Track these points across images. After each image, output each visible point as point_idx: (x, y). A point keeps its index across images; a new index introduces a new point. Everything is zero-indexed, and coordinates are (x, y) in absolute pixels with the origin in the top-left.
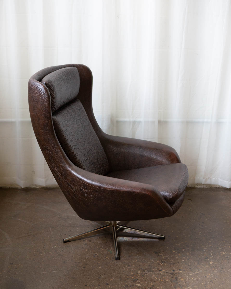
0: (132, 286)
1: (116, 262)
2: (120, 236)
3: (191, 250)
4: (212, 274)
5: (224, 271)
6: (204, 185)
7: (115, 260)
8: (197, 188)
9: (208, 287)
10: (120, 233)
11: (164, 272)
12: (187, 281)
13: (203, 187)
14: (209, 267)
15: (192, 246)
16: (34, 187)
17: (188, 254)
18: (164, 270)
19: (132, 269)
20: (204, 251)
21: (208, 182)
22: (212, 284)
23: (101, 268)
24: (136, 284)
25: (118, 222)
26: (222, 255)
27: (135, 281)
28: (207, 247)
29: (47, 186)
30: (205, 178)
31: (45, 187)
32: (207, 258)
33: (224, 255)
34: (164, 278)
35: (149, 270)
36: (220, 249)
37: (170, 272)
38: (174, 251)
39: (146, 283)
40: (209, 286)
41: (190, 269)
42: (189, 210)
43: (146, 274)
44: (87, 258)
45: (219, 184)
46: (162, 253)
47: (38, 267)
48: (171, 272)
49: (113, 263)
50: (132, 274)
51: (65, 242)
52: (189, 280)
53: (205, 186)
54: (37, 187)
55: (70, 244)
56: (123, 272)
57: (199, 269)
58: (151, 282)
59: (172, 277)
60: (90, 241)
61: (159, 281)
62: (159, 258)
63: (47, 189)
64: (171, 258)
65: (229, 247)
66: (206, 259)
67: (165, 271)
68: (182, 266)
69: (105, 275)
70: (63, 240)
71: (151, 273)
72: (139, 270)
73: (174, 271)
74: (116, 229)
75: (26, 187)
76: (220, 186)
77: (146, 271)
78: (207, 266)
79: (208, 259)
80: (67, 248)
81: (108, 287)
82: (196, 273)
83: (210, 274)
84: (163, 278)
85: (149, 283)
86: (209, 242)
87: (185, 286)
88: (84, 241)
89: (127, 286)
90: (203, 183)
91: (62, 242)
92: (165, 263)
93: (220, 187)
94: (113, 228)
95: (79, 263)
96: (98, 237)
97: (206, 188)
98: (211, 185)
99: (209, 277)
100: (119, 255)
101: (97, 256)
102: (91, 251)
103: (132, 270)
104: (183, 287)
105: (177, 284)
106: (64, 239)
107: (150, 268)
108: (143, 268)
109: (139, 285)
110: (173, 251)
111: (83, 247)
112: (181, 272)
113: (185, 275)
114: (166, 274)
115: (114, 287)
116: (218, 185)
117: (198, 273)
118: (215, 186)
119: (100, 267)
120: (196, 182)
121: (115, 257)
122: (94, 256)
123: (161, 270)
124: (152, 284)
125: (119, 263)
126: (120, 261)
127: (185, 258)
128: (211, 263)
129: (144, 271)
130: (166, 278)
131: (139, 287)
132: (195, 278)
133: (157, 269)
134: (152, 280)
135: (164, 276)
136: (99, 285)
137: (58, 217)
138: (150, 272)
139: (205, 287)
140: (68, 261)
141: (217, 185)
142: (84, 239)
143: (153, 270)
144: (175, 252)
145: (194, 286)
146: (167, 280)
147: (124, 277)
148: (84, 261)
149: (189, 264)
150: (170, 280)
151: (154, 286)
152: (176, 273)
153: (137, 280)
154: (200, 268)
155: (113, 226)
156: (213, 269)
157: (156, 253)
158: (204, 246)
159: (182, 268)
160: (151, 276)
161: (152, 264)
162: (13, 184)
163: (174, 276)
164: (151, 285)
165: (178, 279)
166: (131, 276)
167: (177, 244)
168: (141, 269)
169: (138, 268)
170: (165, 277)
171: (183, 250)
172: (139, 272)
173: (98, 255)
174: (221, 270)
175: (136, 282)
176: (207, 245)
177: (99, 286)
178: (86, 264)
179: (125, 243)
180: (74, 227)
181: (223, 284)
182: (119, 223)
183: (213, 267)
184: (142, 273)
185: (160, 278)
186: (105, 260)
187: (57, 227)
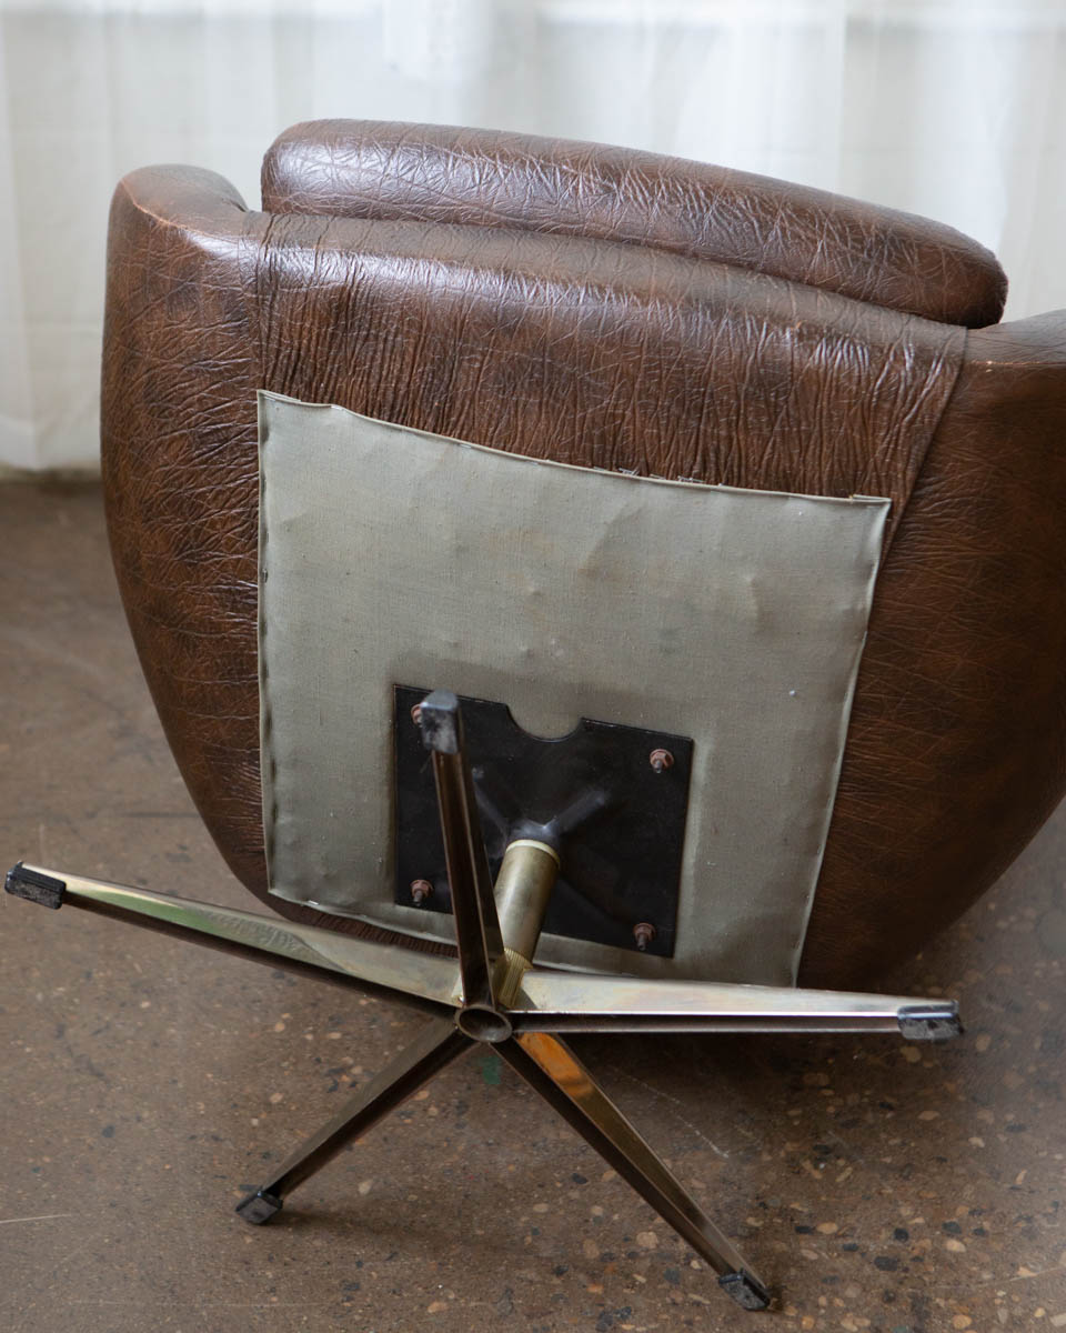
3: (1037, 1043)
11: (830, 1248)
17: (1013, 1081)
18: (835, 1228)
19: (597, 1211)
27: (607, 1325)
34: (830, 1302)
37: (872, 1247)
41: (1023, 1224)
43: (694, 1265)
44: (276, 1098)
46: (828, 1069)
48: (882, 1243)
49: (461, 1147)
50: (597, 1252)
52: (1016, 1323)
56: (529, 1239)
62: (799, 1112)
64: (889, 1115)
67: (838, 1235)
68: (968, 1191)
73: (901, 1234)
80: (145, 1005)
84: (822, 1301)
92: (841, 1162)
95: (216, 1139)
101: (353, 1085)
102: (309, 1037)
103: (597, 1219)
111: (257, 999)
112: (954, 1245)
113: (986, 1276)
114: (842, 1263)
122: (329, 1083)
123: (807, 1223)
127: (989, 1117)
130: (839, 1302)
134: (734, 1319)
135: (825, 1280)
140: (139, 1119)
144: (915, 1065)
146: (847, 1324)
147: (531, 1282)
148: (255, 1122)
149: (1020, 1180)
150: (867, 1322)
152: (916, 1260)
153: (624, 1319)
159: (963, 1210)
161: (746, 1168)
165: (928, 1314)
170: (836, 1294)
172: (648, 1238)
184: (666, 1246)
185: (801, 1305)
186: (408, 1121)
187: (91, 816)
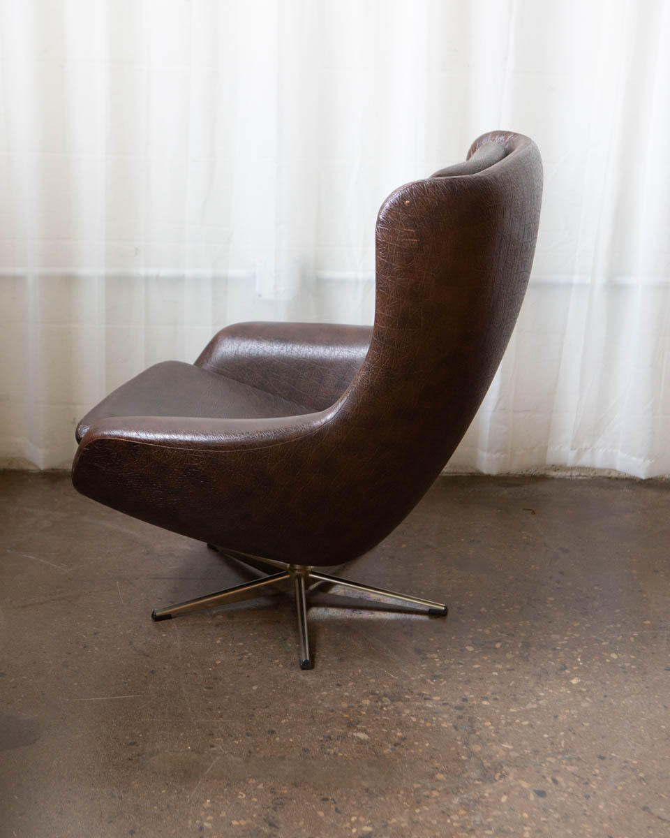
0: (344, 737)
1: (300, 674)
2: (319, 605)
3: (520, 645)
4: (574, 709)
5: (611, 704)
6: (572, 469)
7: (300, 669)
8: (553, 478)
9: (560, 744)
10: (319, 596)
11: (437, 704)
12: (500, 727)
13: (571, 476)
14: (569, 692)
15: (523, 635)
17: (509, 656)
18: (439, 698)
19: (347, 694)
20: (558, 648)
21: (585, 461)
22: (572, 738)
23: (258, 689)
24: (355, 734)
26: (608, 661)
27: (351, 725)
28: (566, 638)
30: (575, 449)
32: (566, 668)
33: (613, 662)
34: (437, 719)
35: (395, 698)
37: (453, 703)
38: (470, 649)
39: (384, 730)
40: (563, 743)
41: (512, 697)
42: (525, 538)
43: (385, 709)
44: (218, 662)
45: (618, 468)
46: (437, 653)
47: (76, 684)
48: (459, 702)
49: (293, 676)
50: (346, 705)
51: (157, 619)
52: (508, 724)
53: (575, 474)
55: (172, 625)
56: (320, 702)
57: (540, 696)
58: (399, 730)
59: (460, 717)
60: (231, 617)
61: (421, 725)
62: (425, 665)
64: (461, 666)
65: (632, 639)
66: (561, 670)
67: (440, 700)
68: (491, 688)
69: (266, 707)
70: (154, 612)
71: (400, 704)
72: (365, 696)
73: (465, 700)
74: (308, 584)
75: (53, 469)
76: (619, 473)
77: (387, 701)
78: (563, 690)
79: (567, 671)
80: (164, 635)
81: (274, 739)
82: (530, 706)
83: (569, 710)
84: (434, 718)
85: (393, 731)
86: (575, 625)
87: (494, 741)
88: (213, 616)
89: (329, 737)
90: (570, 463)
91: (151, 618)
92: (442, 680)
93: (622, 475)
94: (297, 581)
95: (195, 674)
97: (580, 478)
98: (593, 469)
99: (565, 717)
100: (312, 656)
101: (249, 658)
102: (230, 645)
103: (346, 696)
104: (489, 744)
105: (473, 736)
106: (156, 611)
107: (398, 693)
108: (377, 692)
109: (362, 736)
110: (467, 648)
111: (209, 634)
112: (485, 703)
113: (497, 711)
114: (441, 708)
115: (291, 740)
116: (615, 470)
117: (535, 706)
118: (605, 474)
119: (255, 688)
120: (551, 459)
121: (300, 661)
122: (239, 658)
123: (428, 696)
124: (399, 734)
125: (309, 678)
126: (312, 671)
127: (500, 667)
128: (574, 681)
129: (381, 700)
130: (440, 719)
131: (361, 742)
132: (525, 720)
133: (419, 694)
134: (400, 724)
135: (435, 713)
136: (248, 734)
137: (143, 551)
138: (394, 703)
139: (552, 744)
140: (164, 669)
141: (610, 471)
142: (214, 612)
143: (407, 696)
144: (472, 652)
145: (521, 741)
146: (444, 725)
147: (321, 714)
148: (210, 669)
149: (511, 684)
150: (451, 724)
151: (405, 738)
152: (470, 707)
153: (357, 724)
154: (542, 694)
155: (299, 577)
156: (579, 698)
157: (418, 651)
158: (558, 637)
159: (489, 693)
160: (398, 713)
161: (405, 682)
162: (14, 459)
163: (464, 713)
164: (396, 735)
165: (475, 722)
166: (341, 713)
167: (480, 630)
168: (374, 694)
169: (364, 691)
170: (439, 716)
171: (498, 645)
172: (367, 702)
173: (250, 654)
174: (602, 701)
175: (355, 727)
176: (568, 633)
177: (249, 738)
178: (216, 679)
179: (333, 624)
180: (187, 579)
181: (603, 737)
183: (580, 691)
184: (373, 703)
185: (426, 720)
186: (271, 669)
187: (137, 579)
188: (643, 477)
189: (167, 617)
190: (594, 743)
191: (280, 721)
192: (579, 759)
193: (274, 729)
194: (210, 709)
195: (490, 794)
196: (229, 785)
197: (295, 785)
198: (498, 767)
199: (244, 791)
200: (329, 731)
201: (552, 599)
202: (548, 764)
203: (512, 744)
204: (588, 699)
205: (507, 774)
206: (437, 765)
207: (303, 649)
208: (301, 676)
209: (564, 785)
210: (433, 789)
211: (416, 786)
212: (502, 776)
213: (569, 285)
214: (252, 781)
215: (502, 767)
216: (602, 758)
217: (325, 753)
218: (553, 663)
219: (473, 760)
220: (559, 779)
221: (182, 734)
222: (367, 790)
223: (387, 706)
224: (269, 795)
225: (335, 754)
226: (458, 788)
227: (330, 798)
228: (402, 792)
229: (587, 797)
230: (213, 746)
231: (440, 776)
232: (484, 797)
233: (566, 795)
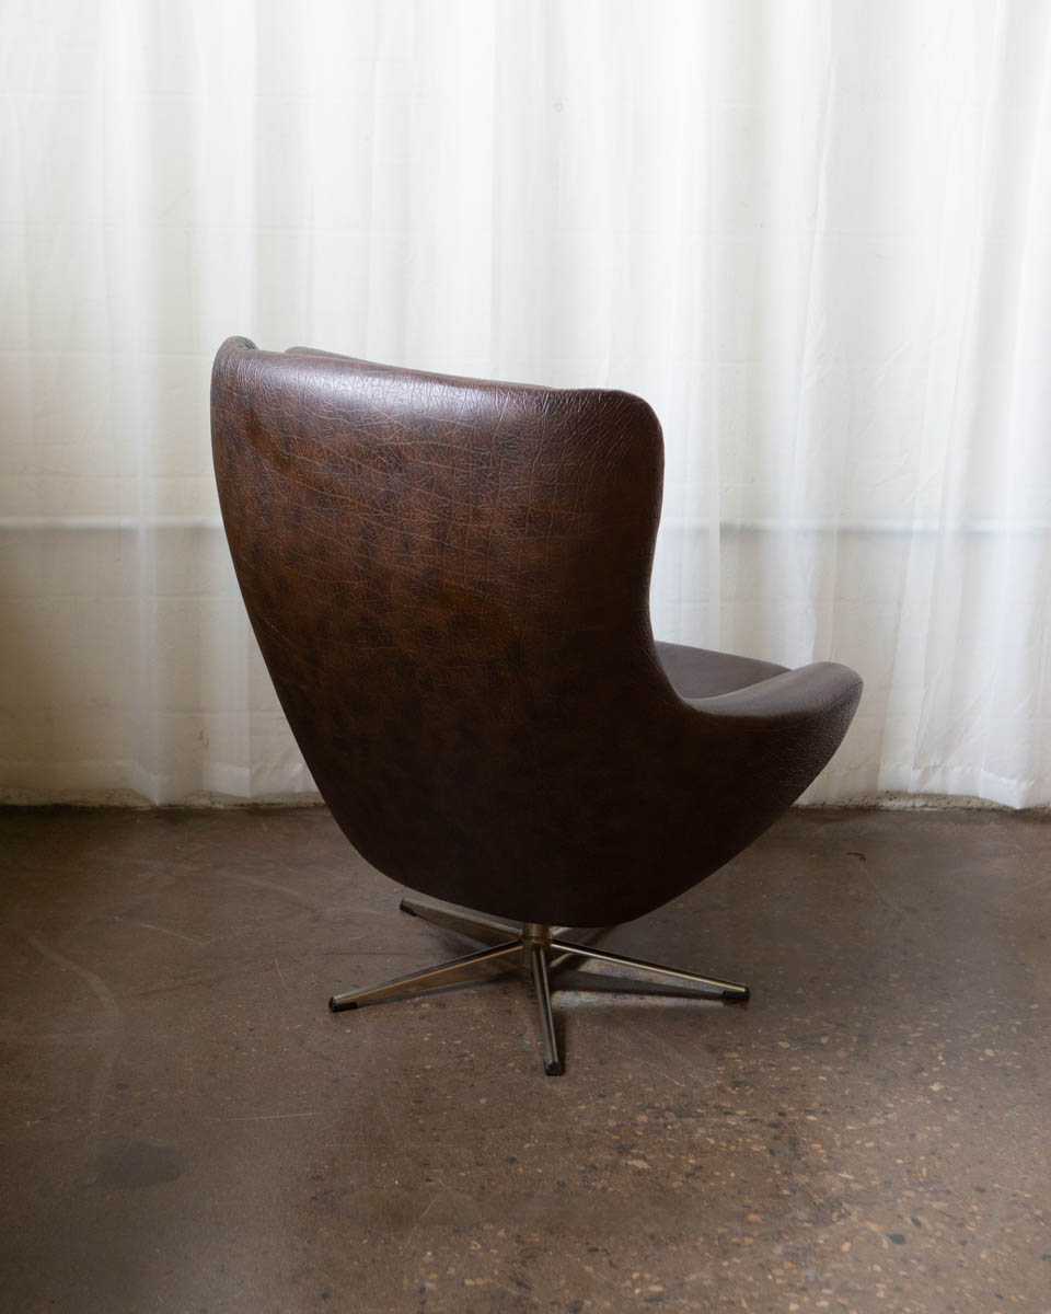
0: (614, 1166)
1: (547, 1083)
2: (565, 988)
3: (855, 1039)
4: (936, 1125)
5: (989, 1118)
6: (915, 796)
7: (544, 1075)
8: (888, 810)
9: (920, 1172)
10: (566, 976)
11: (743, 1121)
12: (833, 1150)
13: (913, 807)
14: (928, 1102)
15: (858, 1025)
16: (205, 802)
17: (841, 1054)
18: (745, 1112)
19: (613, 1108)
20: (910, 1043)
21: (934, 785)
22: (938, 1164)
23: (487, 1102)
24: (630, 1163)
25: (556, 931)
26: (981, 1059)
27: (623, 1150)
28: (920, 1029)
29: (259, 801)
30: (920, 767)
31: (250, 802)
32: (922, 1070)
33: (989, 1061)
34: (745, 1140)
35: (681, 1113)
36: (975, 1036)
37: (766, 1119)
38: (785, 1045)
39: (671, 1157)
40: (924, 1170)
41: (849, 1109)
42: (852, 893)
43: (669, 1127)
44: (428, 1067)
45: (981, 796)
46: (738, 1052)
47: (229, 1098)
48: (774, 1117)
49: (535, 1084)
50: (615, 1124)
51: (337, 1008)
52: (844, 1146)
53: (919, 803)
54: (217, 806)
55: (360, 1015)
56: (577, 1119)
57: (888, 1108)
58: (692, 1156)
59: (776, 1138)
60: (442, 1005)
61: (723, 1149)
62: (723, 1068)
63: (259, 813)
64: (773, 1069)
65: (1014, 1030)
66: (916, 1072)
67: (747, 1115)
68: (819, 1097)
69: (501, 1127)
70: (332, 999)
71: (691, 1121)
72: (642, 1110)
73: (782, 1114)
74: (549, 960)
75: (170, 806)
76: (983, 801)
77: (671, 1116)
78: (920, 1099)
79: (925, 1074)
80: (348, 1031)
81: (516, 1169)
82: (874, 1121)
83: (931, 1125)
84: (740, 1140)
85: (683, 1157)
86: (933, 1011)
87: (826, 1169)
88: (416, 1005)
89: (594, 1167)
90: (912, 788)
91: (327, 1008)
92: (748, 1087)
93: (986, 804)
94: (534, 953)
95: (397, 1083)
96: (473, 992)
97: (927, 809)
98: (945, 797)
99: (925, 1136)
100: (562, 1055)
101: (471, 1061)
102: (444, 1043)
103: (613, 1111)
104: (820, 1173)
105: (796, 1162)
106: (335, 998)
107: (686, 1106)
108: (657, 1105)
109: (640, 1164)
110: (780, 1043)
111: (413, 1029)
112: (812, 1118)
113: (829, 1129)
114: (750, 1126)
115: (540, 1171)
116: (977, 798)
117: (882, 1122)
118: (962, 804)
119: (483, 1101)
120: (885, 782)
121: (545, 1063)
122: (457, 1060)
123: (729, 1110)
124: (692, 1161)
125: (559, 1087)
126: (562, 1078)
127: (829, 1068)
128: (936, 1087)
129: (663, 1116)
130: (748, 1140)
131: (639, 1172)
132: (869, 1141)
133: (716, 1107)
134: (692, 1147)
135: (741, 1132)
136: (477, 1164)
137: (308, 916)
138: (683, 1120)
139: (909, 1172)
140: (352, 1076)
141: (970, 798)
142: (417, 999)
143: (699, 1110)
144: (788, 1049)
145: (865, 1169)
146: (754, 1148)
147: (580, 1135)
148: (418, 1076)
149: (847, 1092)
150: (765, 1147)
151: (701, 1167)
152: (790, 1123)
153: (632, 1148)
154: (891, 1105)
155: (537, 948)
156: (944, 1109)
157: (712, 1049)
158: (908, 1027)
159: (815, 1105)
160: (689, 1133)
161: (695, 1091)
162: (115, 791)
163: (783, 1132)
164: (687, 1163)
165: (797, 1144)
166: (607, 1133)
167: (798, 1020)
168: (652, 1107)
169: (639, 1104)
170: (748, 1137)
171: (824, 1040)
172: (643, 1118)
173: (472, 1056)
174: (975, 1114)
175: (628, 1152)
176: (924, 1023)
177: (480, 1169)
178: (426, 1089)
179: (585, 1012)
180: (375, 954)
181: (981, 1162)
182: (560, 935)
183: (945, 1101)
184: (653, 1120)
185: (729, 1142)
186: (503, 1075)
187: (304, 954)
188: (1018, 806)
189: (351, 1006)
190: (968, 1171)
191: (522, 1145)
192: (948, 1192)
193: (514, 1156)
194: (422, 1130)
195: (826, 1241)
196: (456, 1231)
197: (551, 1231)
198: (834, 1204)
199: (479, 1240)
200: (592, 1158)
201: (897, 976)
202: (905, 1199)
203: (853, 1173)
204: (957, 1112)
205: (849, 1213)
206: (748, 1202)
207: (549, 1047)
208: (547, 1085)
209: (929, 1227)
210: (745, 1235)
211: (720, 1230)
212: (841, 1216)
213: (907, 534)
214: (489, 1227)
215: (841, 1204)
216: (982, 1191)
217: (589, 1188)
218: (903, 1064)
219: (798, 1195)
220: (922, 1219)
221: (384, 1165)
222: (652, 1237)
223: (671, 1124)
224: (515, 1245)
225: (604, 1189)
226: (780, 1233)
227: (600, 1248)
228: (701, 1239)
229: (964, 1243)
230: (429, 1180)
231: (752, 1217)
232: (816, 1244)
233: (933, 1241)
